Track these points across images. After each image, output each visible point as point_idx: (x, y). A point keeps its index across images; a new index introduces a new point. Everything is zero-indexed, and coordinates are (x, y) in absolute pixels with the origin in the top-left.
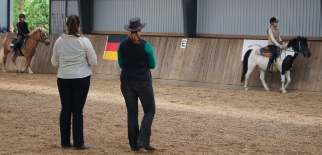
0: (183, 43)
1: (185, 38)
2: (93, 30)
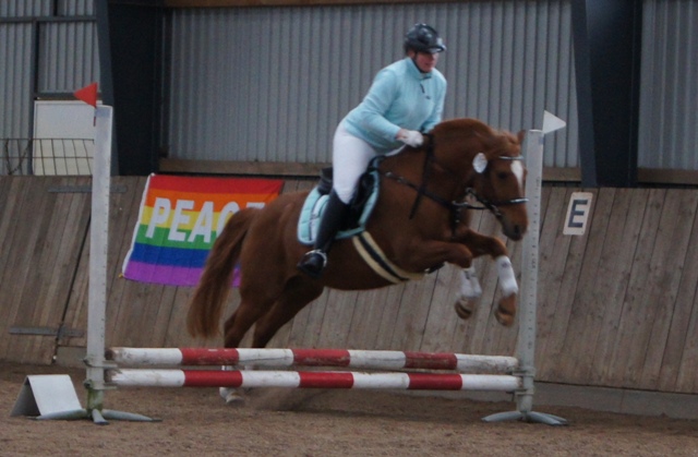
0: (575, 213)
1: (583, 191)
2: (165, 155)
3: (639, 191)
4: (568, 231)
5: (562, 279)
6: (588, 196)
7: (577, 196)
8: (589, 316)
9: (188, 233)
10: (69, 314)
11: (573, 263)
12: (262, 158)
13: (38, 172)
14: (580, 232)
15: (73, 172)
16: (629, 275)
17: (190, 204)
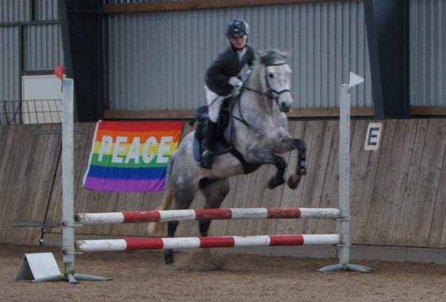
0: (371, 136)
1: (376, 122)
2: (107, 108)
3: (412, 121)
4: (368, 148)
5: (364, 178)
6: (379, 125)
7: (372, 125)
8: (383, 202)
9: (125, 157)
10: (50, 212)
11: (372, 168)
12: (170, 108)
13: (26, 122)
14: (375, 148)
15: (49, 121)
16: (407, 174)
17: (125, 139)
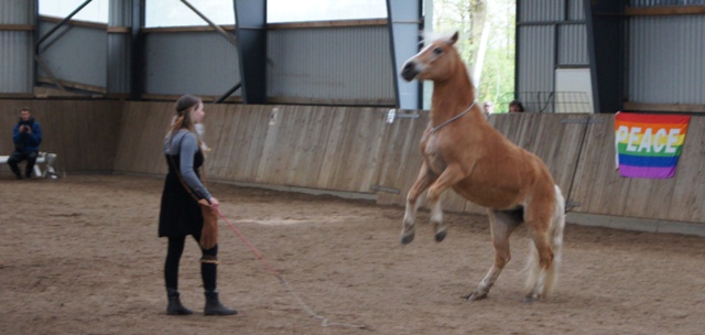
2: (626, 100)
9: (638, 146)
10: (572, 193)
12: (681, 102)
13: (557, 111)
15: (575, 111)
17: (639, 130)
